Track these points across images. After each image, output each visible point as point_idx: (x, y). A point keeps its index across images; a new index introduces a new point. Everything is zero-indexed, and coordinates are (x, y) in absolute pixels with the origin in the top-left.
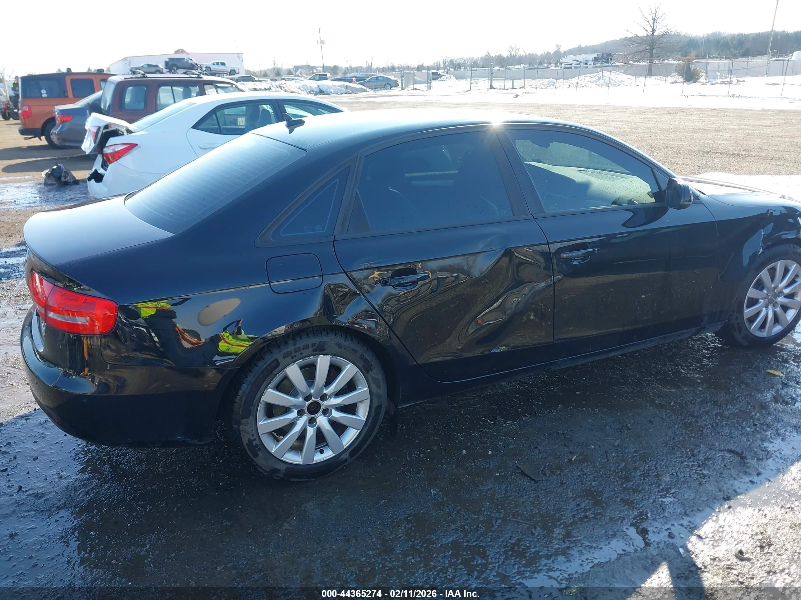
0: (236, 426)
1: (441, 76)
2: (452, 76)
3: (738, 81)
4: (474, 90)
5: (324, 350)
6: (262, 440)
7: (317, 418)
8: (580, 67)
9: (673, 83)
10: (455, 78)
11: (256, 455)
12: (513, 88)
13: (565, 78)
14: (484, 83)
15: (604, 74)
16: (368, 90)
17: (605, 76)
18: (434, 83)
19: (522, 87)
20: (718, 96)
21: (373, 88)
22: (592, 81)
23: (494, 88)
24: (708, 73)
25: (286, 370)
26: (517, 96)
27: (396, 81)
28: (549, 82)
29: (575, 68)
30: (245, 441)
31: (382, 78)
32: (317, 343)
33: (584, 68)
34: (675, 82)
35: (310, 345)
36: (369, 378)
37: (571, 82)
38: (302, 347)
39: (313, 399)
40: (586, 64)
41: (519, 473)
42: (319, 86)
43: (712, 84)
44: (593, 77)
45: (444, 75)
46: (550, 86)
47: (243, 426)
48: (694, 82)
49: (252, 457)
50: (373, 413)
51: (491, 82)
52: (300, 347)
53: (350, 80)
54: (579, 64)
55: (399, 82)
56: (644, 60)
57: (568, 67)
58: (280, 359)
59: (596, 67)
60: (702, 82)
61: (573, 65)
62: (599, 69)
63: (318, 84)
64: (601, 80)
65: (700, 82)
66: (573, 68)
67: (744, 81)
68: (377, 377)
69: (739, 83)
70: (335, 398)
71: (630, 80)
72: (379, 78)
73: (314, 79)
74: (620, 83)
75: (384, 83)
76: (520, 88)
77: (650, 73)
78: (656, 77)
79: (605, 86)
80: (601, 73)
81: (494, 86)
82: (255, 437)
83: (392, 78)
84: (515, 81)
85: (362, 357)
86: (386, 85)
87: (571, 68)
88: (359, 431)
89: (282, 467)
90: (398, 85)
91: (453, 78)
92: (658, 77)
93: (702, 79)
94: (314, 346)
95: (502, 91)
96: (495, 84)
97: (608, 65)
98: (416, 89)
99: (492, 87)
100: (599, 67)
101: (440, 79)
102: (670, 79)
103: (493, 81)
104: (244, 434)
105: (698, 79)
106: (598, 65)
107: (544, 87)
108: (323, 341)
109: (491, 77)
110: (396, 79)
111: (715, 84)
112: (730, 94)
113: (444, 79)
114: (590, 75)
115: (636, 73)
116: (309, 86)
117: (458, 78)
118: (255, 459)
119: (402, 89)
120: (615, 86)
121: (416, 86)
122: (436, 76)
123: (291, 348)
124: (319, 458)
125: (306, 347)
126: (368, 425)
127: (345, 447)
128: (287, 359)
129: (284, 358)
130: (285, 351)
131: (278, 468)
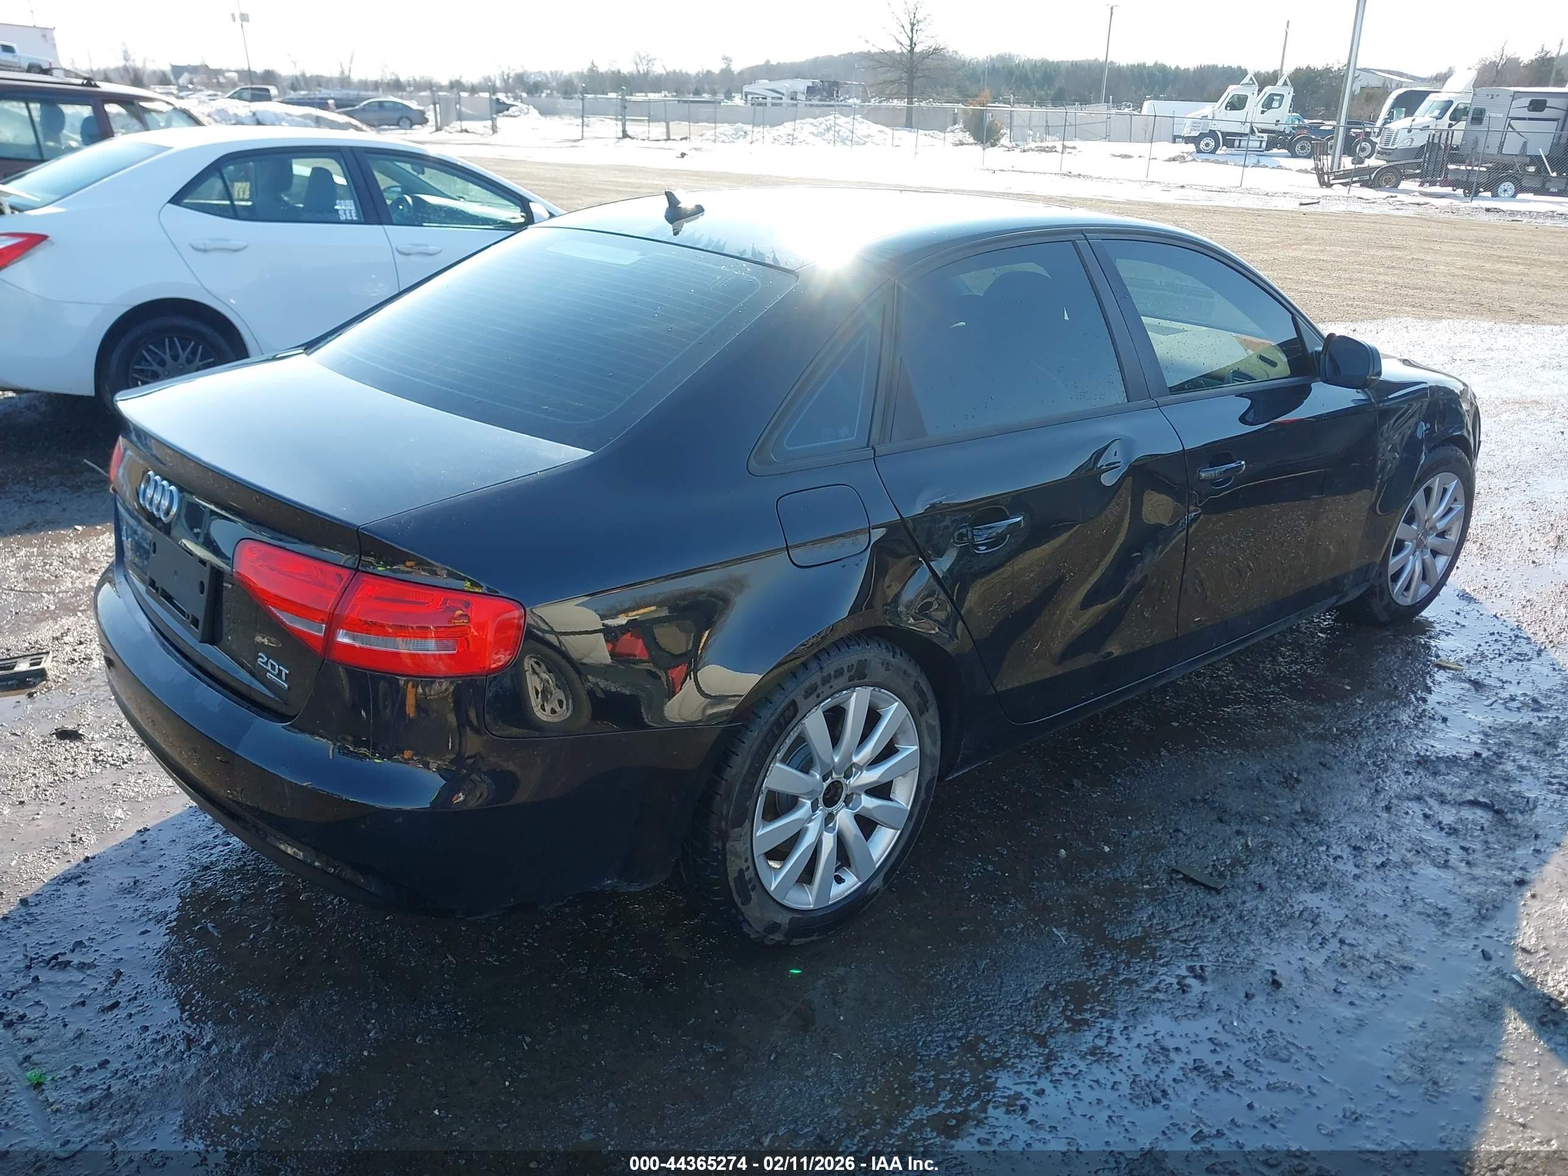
0: (719, 845)
1: (508, 107)
2: (531, 107)
3: (1064, 147)
4: (588, 138)
5: (865, 676)
6: (758, 870)
7: (837, 813)
8: (781, 104)
9: (957, 145)
10: (536, 112)
11: (747, 900)
12: (668, 139)
13: (761, 123)
14: (609, 127)
15: (837, 121)
16: (364, 127)
17: (838, 125)
18: (501, 121)
19: (686, 138)
20: (1044, 173)
21: (376, 123)
22: (815, 132)
23: (630, 137)
24: (1015, 129)
25: (805, 721)
26: (683, 155)
27: (422, 113)
28: (736, 130)
29: (773, 104)
30: (732, 874)
31: (391, 104)
32: (855, 664)
33: (789, 105)
34: (962, 144)
35: (846, 670)
36: (924, 725)
37: (778, 133)
38: (832, 673)
39: (834, 775)
40: (792, 99)
41: (1181, 879)
42: (254, 114)
43: (1024, 151)
44: (817, 124)
45: (513, 105)
46: (738, 138)
47: (732, 843)
48: (993, 145)
49: (740, 905)
50: (923, 795)
51: (624, 125)
52: (829, 675)
53: (323, 105)
54: (781, 99)
55: (430, 115)
56: (900, 98)
57: (759, 102)
58: (799, 700)
59: (811, 106)
60: (1006, 147)
61: (769, 100)
62: (817, 111)
63: (254, 110)
64: (831, 132)
65: (1003, 146)
66: (769, 105)
67: (1074, 148)
68: (934, 723)
69: (1068, 150)
70: (868, 770)
71: (882, 136)
72: (386, 104)
73: (240, 98)
74: (867, 140)
75: (397, 115)
76: (681, 139)
77: (910, 122)
78: (927, 132)
79: (840, 144)
80: (831, 117)
81: (629, 133)
82: (750, 863)
83: (414, 105)
84: (671, 124)
85: (917, 687)
86: (401, 118)
87: (766, 104)
88: (899, 832)
89: (784, 919)
90: (426, 121)
91: (534, 112)
92: (931, 132)
93: (1004, 141)
94: (851, 671)
95: (646, 143)
96: (631, 129)
97: (832, 103)
98: (466, 131)
99: (625, 135)
100: (817, 106)
101: (506, 113)
102: (950, 137)
103: (627, 123)
104: (733, 858)
105: (998, 139)
106: (815, 102)
107: (727, 140)
108: (863, 659)
109: (623, 112)
110: (421, 108)
111: (1028, 150)
112: (1064, 171)
113: (516, 114)
114: (811, 120)
115: (890, 120)
116: (231, 112)
117: (544, 112)
118: (743, 908)
119: (438, 129)
120: (858, 144)
121: (466, 124)
122: (501, 108)
123: (816, 678)
124: (838, 891)
125: (839, 673)
126: (913, 820)
127: (877, 866)
128: (809, 699)
129: (806, 697)
130: (807, 684)
131: (778, 922)
